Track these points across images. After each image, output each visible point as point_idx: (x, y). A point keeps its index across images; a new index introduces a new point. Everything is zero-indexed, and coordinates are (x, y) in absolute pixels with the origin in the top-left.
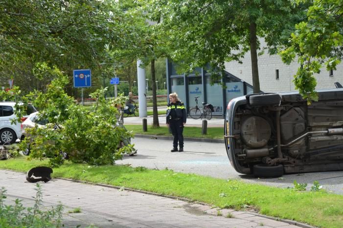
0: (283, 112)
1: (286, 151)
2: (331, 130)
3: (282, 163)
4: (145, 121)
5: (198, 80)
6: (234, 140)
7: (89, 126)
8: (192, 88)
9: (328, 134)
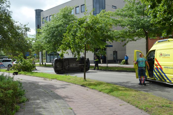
0: (64, 61)
1: (65, 69)
2: (73, 65)
3: (64, 71)
4: (40, 63)
5: (52, 55)
6: (55, 67)
7: (27, 63)
8: (51, 56)
9: (73, 66)
